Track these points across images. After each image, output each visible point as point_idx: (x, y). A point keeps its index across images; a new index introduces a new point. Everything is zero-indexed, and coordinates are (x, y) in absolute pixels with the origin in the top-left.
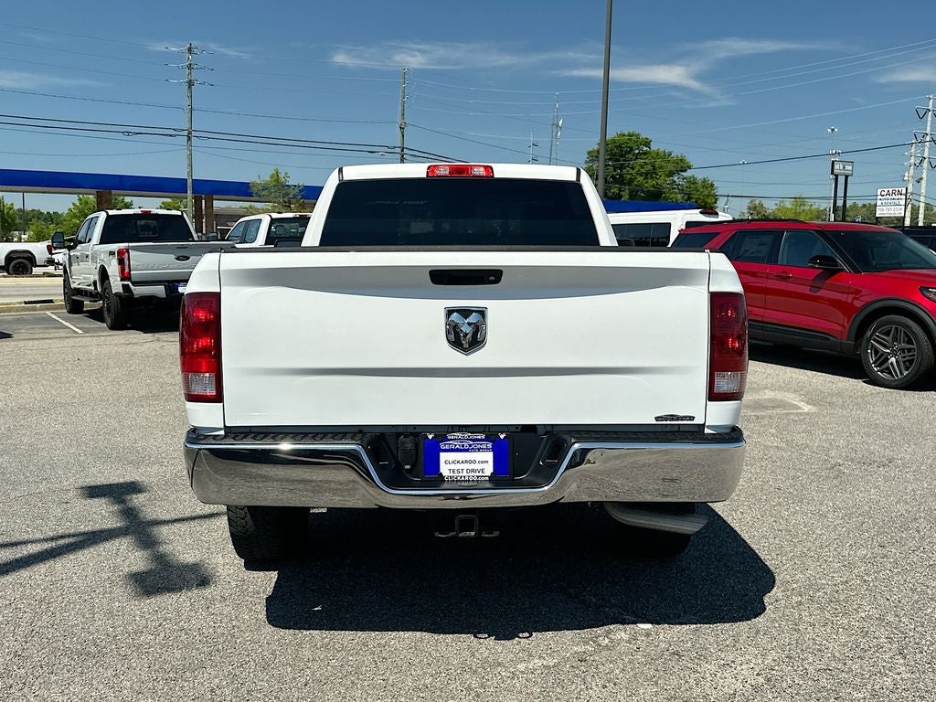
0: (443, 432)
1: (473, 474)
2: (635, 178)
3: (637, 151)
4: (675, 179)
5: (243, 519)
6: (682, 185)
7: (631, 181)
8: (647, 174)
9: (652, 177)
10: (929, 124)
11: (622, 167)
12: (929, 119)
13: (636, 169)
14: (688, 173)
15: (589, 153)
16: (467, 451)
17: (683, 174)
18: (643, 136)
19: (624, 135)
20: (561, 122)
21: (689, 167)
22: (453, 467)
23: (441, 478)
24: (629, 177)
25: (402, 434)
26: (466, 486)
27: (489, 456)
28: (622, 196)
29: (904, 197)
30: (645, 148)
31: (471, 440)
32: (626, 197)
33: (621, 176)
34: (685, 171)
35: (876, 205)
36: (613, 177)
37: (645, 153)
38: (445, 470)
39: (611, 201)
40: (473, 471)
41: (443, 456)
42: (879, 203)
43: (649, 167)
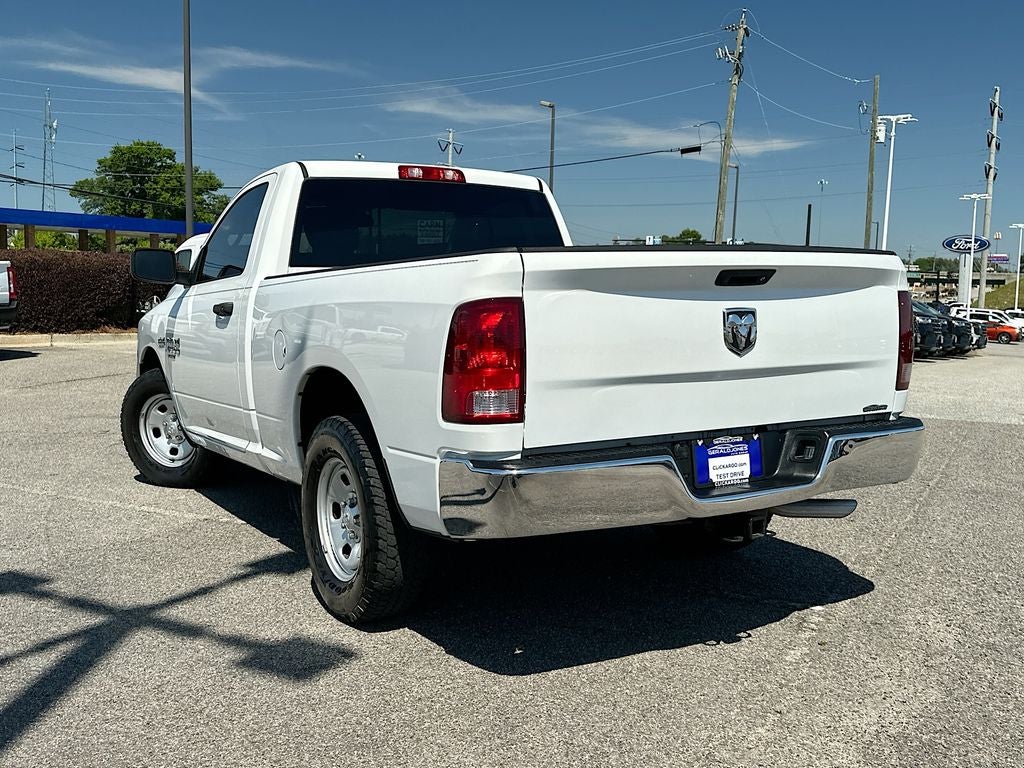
0: (709, 436)
1: (735, 478)
2: (161, 195)
3: (159, 164)
4: (205, 197)
5: (393, 570)
6: (213, 206)
7: (155, 197)
8: (173, 190)
9: (179, 194)
10: (450, 156)
11: (142, 181)
12: (450, 152)
13: (161, 183)
14: (220, 192)
15: (100, 162)
16: (729, 454)
17: (213, 192)
18: (165, 147)
19: (143, 144)
20: (55, 124)
21: (220, 186)
22: (721, 472)
23: (712, 486)
24: (152, 192)
25: (678, 442)
26: (732, 490)
27: (745, 458)
28: (145, 215)
29: (442, 229)
30: (168, 161)
31: (732, 443)
32: (149, 215)
33: (142, 191)
34: (215, 189)
35: (417, 237)
36: (132, 191)
37: (170, 167)
38: (713, 476)
39: (131, 219)
40: (735, 474)
41: (712, 462)
42: (419, 234)
43: (175, 181)
